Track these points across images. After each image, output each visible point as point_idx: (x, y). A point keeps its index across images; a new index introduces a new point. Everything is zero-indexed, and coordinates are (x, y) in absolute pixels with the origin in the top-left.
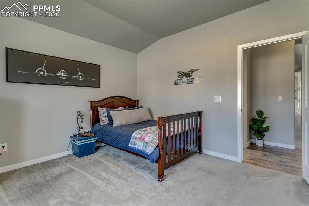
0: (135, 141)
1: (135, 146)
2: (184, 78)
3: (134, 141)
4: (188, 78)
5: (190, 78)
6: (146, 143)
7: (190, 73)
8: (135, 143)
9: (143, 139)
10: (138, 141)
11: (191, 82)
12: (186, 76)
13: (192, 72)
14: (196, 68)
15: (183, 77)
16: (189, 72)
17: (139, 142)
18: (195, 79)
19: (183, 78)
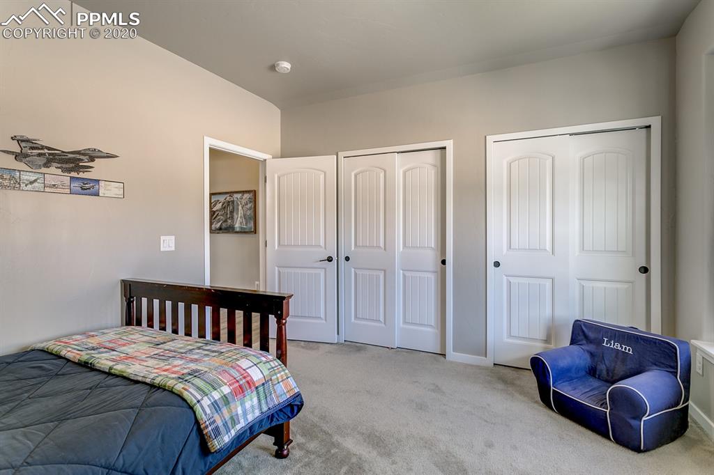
0: (230, 411)
1: (238, 427)
2: (53, 169)
3: (227, 416)
4: (74, 174)
5: (81, 175)
6: (263, 384)
7: (82, 157)
8: (232, 418)
9: (250, 383)
10: (238, 403)
11: (89, 188)
12: (64, 166)
13: (92, 159)
14: (105, 150)
15: (47, 165)
16: (78, 153)
17: (242, 404)
18: (102, 184)
19: (44, 170)
